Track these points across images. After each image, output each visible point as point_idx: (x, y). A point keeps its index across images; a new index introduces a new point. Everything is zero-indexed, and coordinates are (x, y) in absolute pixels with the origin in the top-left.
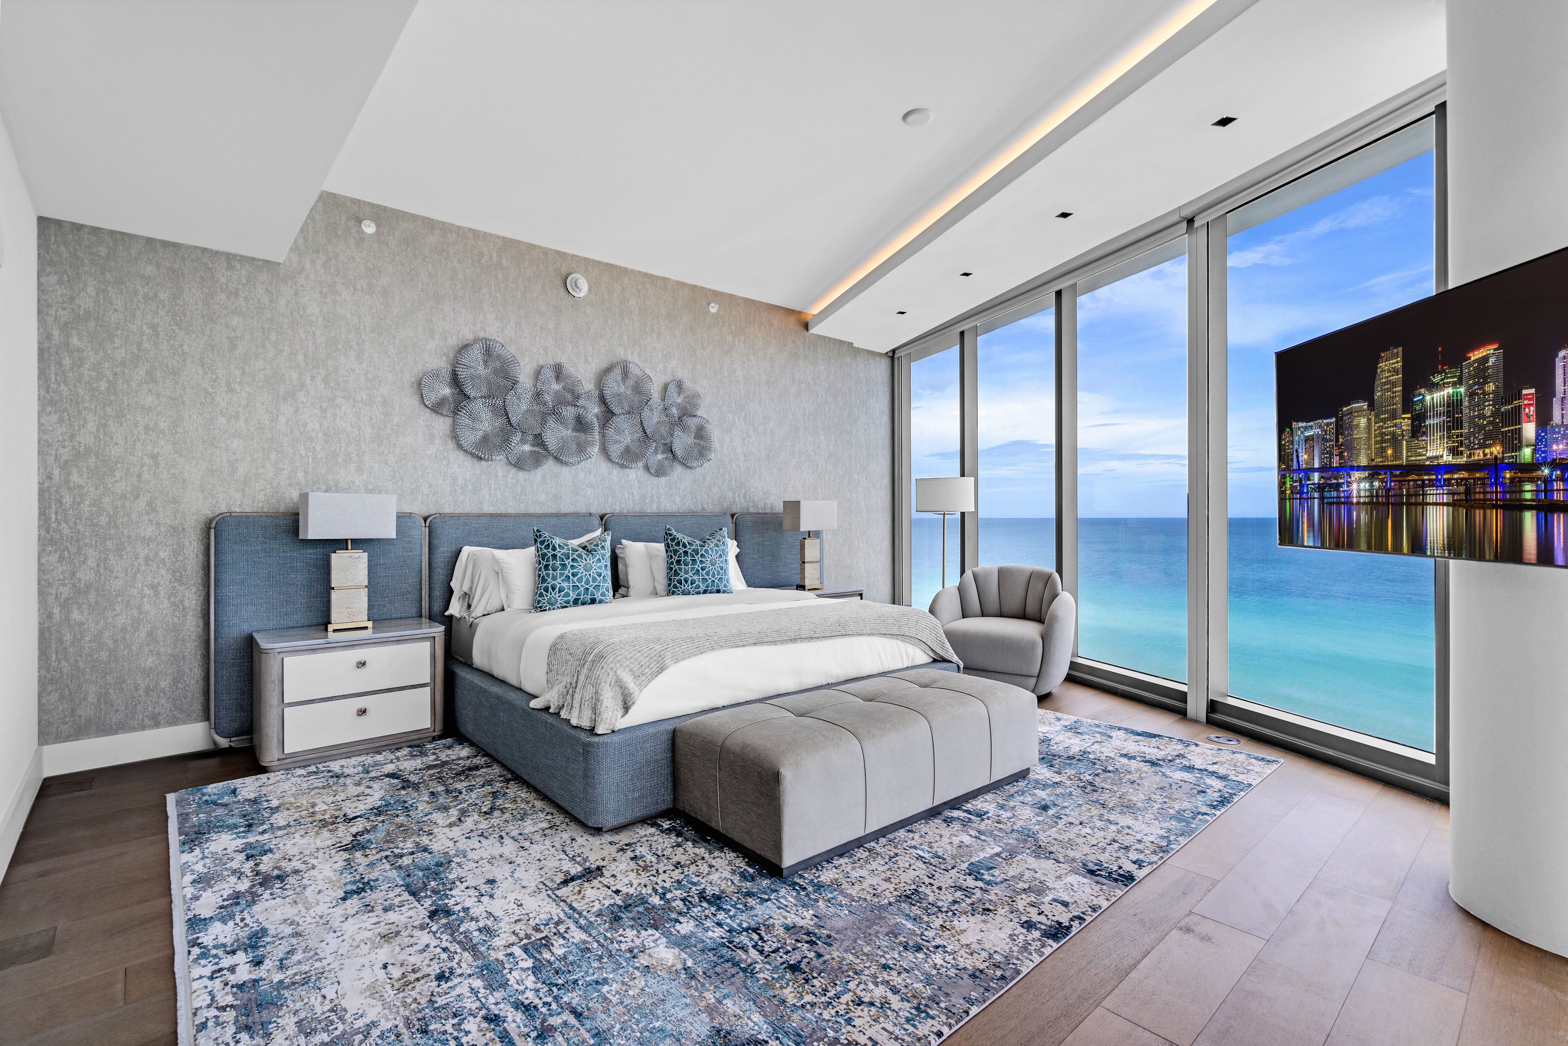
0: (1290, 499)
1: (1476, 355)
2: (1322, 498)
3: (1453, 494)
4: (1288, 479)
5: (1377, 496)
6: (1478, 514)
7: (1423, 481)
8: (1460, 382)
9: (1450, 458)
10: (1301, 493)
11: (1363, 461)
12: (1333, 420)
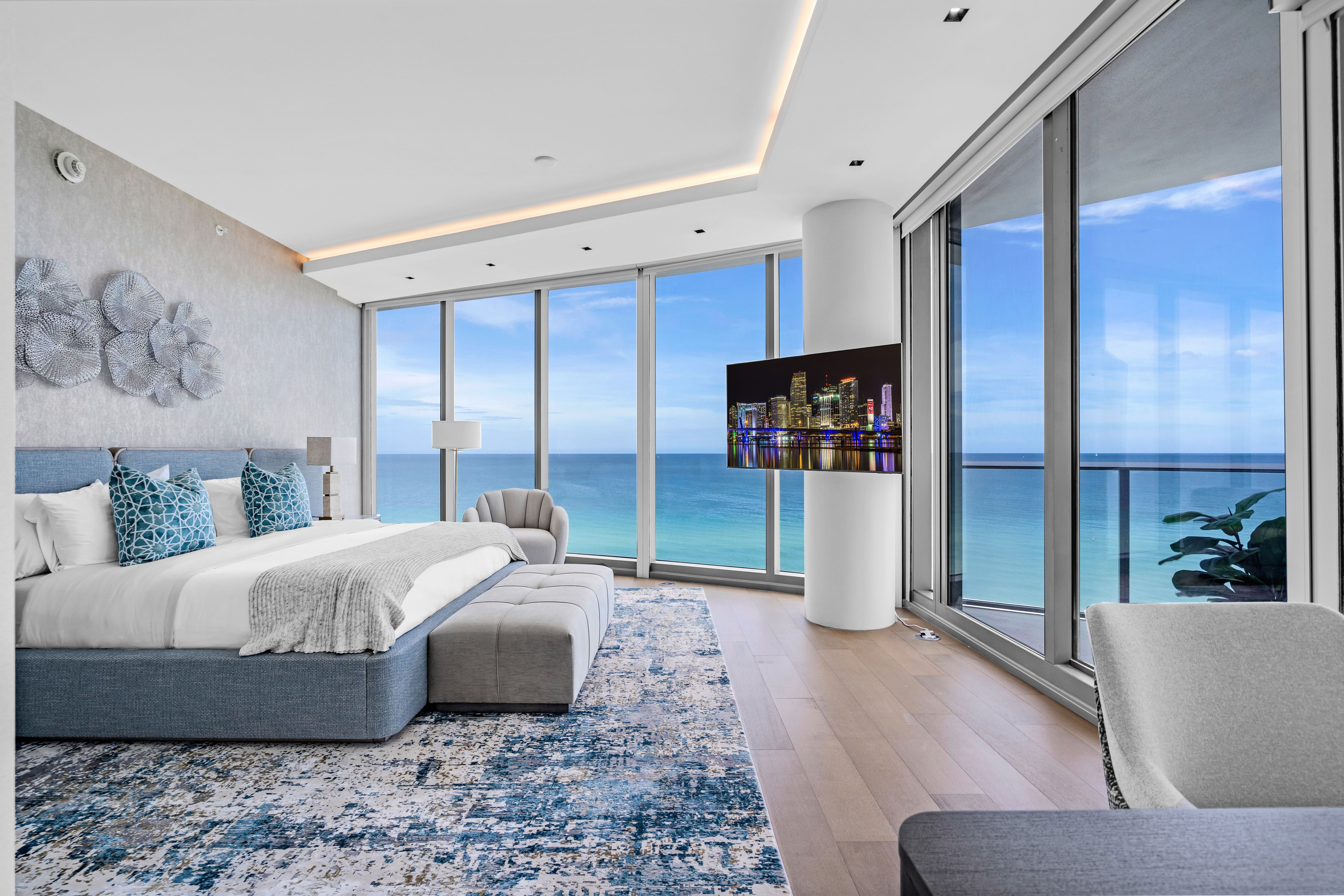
0: (735, 444)
1: (845, 381)
2: (758, 445)
3: (835, 444)
4: (734, 434)
5: (793, 444)
6: (848, 453)
7: (819, 437)
8: (837, 392)
9: (833, 427)
10: (744, 441)
11: (784, 426)
12: (765, 404)
